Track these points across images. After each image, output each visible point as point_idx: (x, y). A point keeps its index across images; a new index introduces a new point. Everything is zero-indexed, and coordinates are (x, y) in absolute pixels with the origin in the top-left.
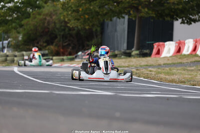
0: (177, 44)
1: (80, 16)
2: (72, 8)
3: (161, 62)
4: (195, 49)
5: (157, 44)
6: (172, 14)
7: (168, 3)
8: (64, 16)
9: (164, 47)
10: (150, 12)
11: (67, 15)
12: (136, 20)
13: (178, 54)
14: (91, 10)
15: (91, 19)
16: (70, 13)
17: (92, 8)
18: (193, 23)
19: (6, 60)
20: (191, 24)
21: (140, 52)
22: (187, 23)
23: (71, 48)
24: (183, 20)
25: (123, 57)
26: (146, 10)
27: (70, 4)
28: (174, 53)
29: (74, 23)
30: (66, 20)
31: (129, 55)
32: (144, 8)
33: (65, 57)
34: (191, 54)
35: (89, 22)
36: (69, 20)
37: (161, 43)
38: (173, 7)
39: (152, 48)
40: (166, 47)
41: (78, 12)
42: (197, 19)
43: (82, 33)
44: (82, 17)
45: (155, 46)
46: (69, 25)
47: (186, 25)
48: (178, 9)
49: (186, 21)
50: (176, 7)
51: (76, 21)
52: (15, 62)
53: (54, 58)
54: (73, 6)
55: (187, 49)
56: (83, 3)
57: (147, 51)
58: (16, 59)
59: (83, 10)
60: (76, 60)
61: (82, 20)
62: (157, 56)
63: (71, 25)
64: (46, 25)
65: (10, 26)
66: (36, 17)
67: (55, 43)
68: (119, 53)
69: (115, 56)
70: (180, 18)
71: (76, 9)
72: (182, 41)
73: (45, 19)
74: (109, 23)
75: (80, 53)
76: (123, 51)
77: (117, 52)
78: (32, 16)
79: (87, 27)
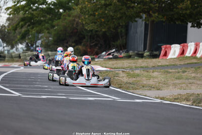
0: (181, 47)
1: (97, 19)
2: (89, 12)
3: (167, 64)
4: (195, 52)
5: (164, 46)
6: (182, 18)
7: (177, 8)
8: (82, 19)
10: (160, 17)
11: (85, 18)
12: (148, 24)
13: (182, 56)
14: (106, 14)
15: (106, 23)
16: (87, 16)
17: (106, 12)
20: (200, 27)
21: (150, 54)
22: (197, 26)
23: (97, 48)
24: (192, 24)
25: (136, 57)
26: (156, 15)
27: (87, 9)
28: (179, 55)
29: (92, 26)
30: (84, 23)
31: (141, 56)
32: (154, 13)
34: (192, 56)
35: (105, 25)
36: (86, 23)
37: (168, 46)
38: (181, 12)
39: (160, 49)
40: (172, 49)
41: (95, 16)
43: (108, 34)
44: (98, 20)
45: (163, 48)
46: (86, 28)
48: (186, 13)
49: (195, 25)
50: (184, 12)
51: (93, 24)
54: (90, 10)
55: (189, 53)
56: (99, 8)
57: (157, 53)
59: (98, 15)
60: (96, 60)
61: (98, 23)
62: (164, 57)
63: (88, 28)
64: (75, 26)
65: (43, 27)
66: (65, 19)
67: (83, 44)
68: (133, 54)
69: (129, 57)
70: (190, 22)
71: (93, 13)
72: (185, 44)
73: (74, 20)
74: (132, 25)
75: (104, 53)
76: (136, 52)
77: (131, 53)
78: (62, 17)
79: (103, 30)
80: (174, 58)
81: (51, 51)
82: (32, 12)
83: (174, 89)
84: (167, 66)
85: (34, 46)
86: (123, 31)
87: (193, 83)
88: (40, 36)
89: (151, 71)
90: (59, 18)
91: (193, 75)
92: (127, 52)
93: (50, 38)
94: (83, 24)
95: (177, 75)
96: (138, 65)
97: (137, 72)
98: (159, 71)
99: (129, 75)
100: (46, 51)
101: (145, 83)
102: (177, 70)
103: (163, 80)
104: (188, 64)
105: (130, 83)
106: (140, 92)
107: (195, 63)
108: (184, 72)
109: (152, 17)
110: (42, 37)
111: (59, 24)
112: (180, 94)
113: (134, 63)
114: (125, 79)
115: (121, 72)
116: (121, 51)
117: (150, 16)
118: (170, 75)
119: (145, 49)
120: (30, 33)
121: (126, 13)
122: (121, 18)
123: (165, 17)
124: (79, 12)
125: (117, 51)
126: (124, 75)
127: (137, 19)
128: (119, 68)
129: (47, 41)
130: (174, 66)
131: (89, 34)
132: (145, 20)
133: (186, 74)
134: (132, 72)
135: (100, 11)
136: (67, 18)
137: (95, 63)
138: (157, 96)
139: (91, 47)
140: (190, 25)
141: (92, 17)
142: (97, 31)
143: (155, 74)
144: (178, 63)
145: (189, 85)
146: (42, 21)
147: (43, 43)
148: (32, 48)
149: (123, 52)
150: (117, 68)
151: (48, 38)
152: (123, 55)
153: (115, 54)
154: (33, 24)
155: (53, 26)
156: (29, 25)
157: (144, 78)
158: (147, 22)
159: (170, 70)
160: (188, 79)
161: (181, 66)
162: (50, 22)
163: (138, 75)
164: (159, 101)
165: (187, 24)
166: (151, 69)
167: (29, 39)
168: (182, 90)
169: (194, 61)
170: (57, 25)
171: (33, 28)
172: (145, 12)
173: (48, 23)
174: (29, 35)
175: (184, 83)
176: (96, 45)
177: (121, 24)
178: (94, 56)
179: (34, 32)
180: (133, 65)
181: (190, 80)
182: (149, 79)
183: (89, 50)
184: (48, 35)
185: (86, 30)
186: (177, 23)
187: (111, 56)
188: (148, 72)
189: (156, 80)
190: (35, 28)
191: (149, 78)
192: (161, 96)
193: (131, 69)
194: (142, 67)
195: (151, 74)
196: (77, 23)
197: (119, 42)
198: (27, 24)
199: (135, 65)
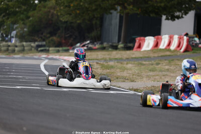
0: (155, 39)
1: (72, 11)
2: (64, 4)
3: (141, 56)
4: (169, 44)
5: (139, 38)
6: (156, 10)
8: (57, 11)
9: (144, 41)
10: (135, 9)
11: (60, 9)
12: (123, 17)
13: (156, 48)
14: (81, 6)
15: (82, 14)
16: (62, 8)
17: (82, 4)
18: (176, 19)
19: (8, 50)
20: (174, 20)
21: (124, 46)
23: (72, 39)
24: (167, 17)
25: (110, 49)
26: (131, 7)
28: (153, 47)
29: (67, 17)
30: (59, 14)
31: (115, 48)
32: (129, 5)
33: (60, 49)
34: (166, 49)
35: (80, 17)
36: (61, 14)
37: (142, 38)
38: (155, 5)
39: (134, 41)
40: (146, 41)
41: (70, 7)
42: (181, 16)
44: (74, 12)
45: (137, 41)
46: (61, 19)
47: (170, 21)
48: (160, 6)
49: (170, 18)
50: (159, 5)
51: (68, 15)
52: (16, 52)
53: (51, 49)
54: (65, 2)
55: (163, 45)
57: (131, 45)
58: (16, 49)
59: (73, 6)
61: (73, 15)
62: (138, 49)
63: (63, 19)
64: (50, 17)
65: (19, 18)
66: (40, 10)
67: (57, 35)
68: (107, 46)
69: (103, 49)
70: (165, 15)
71: (67, 4)
72: (159, 36)
73: (50, 11)
74: (107, 17)
75: (78, 45)
76: (110, 44)
77: (105, 44)
78: (37, 8)
79: (78, 22)
80: (148, 51)
81: (26, 42)
82: (7, 3)
83: (148, 81)
84: (141, 58)
85: (9, 37)
86: (98, 22)
87: (166, 75)
88: (14, 27)
89: (125, 62)
90: (34, 9)
91: (167, 67)
92: (102, 43)
93: (25, 29)
94: (58, 16)
95: (151, 67)
96: (112, 57)
97: (111, 63)
98: (133, 63)
99: (103, 67)
100: (21, 41)
101: (119, 74)
102: (150, 62)
103: (137, 72)
104: (161, 56)
105: (104, 75)
106: (115, 84)
107: (169, 56)
108: (158, 64)
109: (127, 9)
110: (16, 28)
111: (34, 16)
112: (154, 86)
113: (108, 55)
114: (99, 70)
115: (95, 63)
116: (95, 43)
117: (125, 8)
118: (144, 67)
119: (119, 41)
120: (5, 24)
121: (102, 5)
122: (96, 9)
123: (140, 9)
124: (55, 4)
125: (92, 43)
126: (98, 66)
127: (112, 11)
128: (94, 60)
129: (22, 32)
130: (148, 58)
131: (64, 25)
132: (120, 12)
133: (160, 66)
134: (106, 64)
135: (75, 3)
136: (43, 9)
137: (69, 54)
138: (131, 88)
139: (65, 38)
140: (164, 17)
141: (67, 8)
142: (72, 23)
143: (129, 66)
144: (152, 55)
145: (163, 77)
146: (17, 12)
147: (18, 34)
148: (7, 39)
149: (97, 43)
150: (91, 60)
151: (22, 29)
152: (97, 46)
153: (90, 46)
154: (9, 15)
155: (28, 18)
156: (4, 16)
157: (118, 70)
158: (122, 15)
159: (144, 63)
160: (162, 71)
161: (155, 58)
162: (25, 13)
163: (112, 67)
164: (132, 92)
165: (162, 16)
166: (125, 60)
167: (4, 30)
168: (156, 83)
169: (168, 53)
170: (33, 16)
171: (8, 18)
172: (120, 5)
173: (23, 14)
174: (4, 26)
175: (158, 75)
176: (71, 36)
177: (96, 16)
178: (69, 48)
179: (8, 22)
180: (107, 57)
181: (163, 73)
182: (123, 71)
183: (63, 41)
184: (23, 26)
185: (61, 21)
186: (151, 15)
187: (85, 48)
188: (122, 63)
189: (130, 72)
190: (10, 19)
191: (123, 69)
192: (135, 88)
193: (105, 60)
194: (116, 59)
195: (125, 66)
196: (53, 14)
197: (94, 34)
198: (3, 15)
199: (109, 56)
